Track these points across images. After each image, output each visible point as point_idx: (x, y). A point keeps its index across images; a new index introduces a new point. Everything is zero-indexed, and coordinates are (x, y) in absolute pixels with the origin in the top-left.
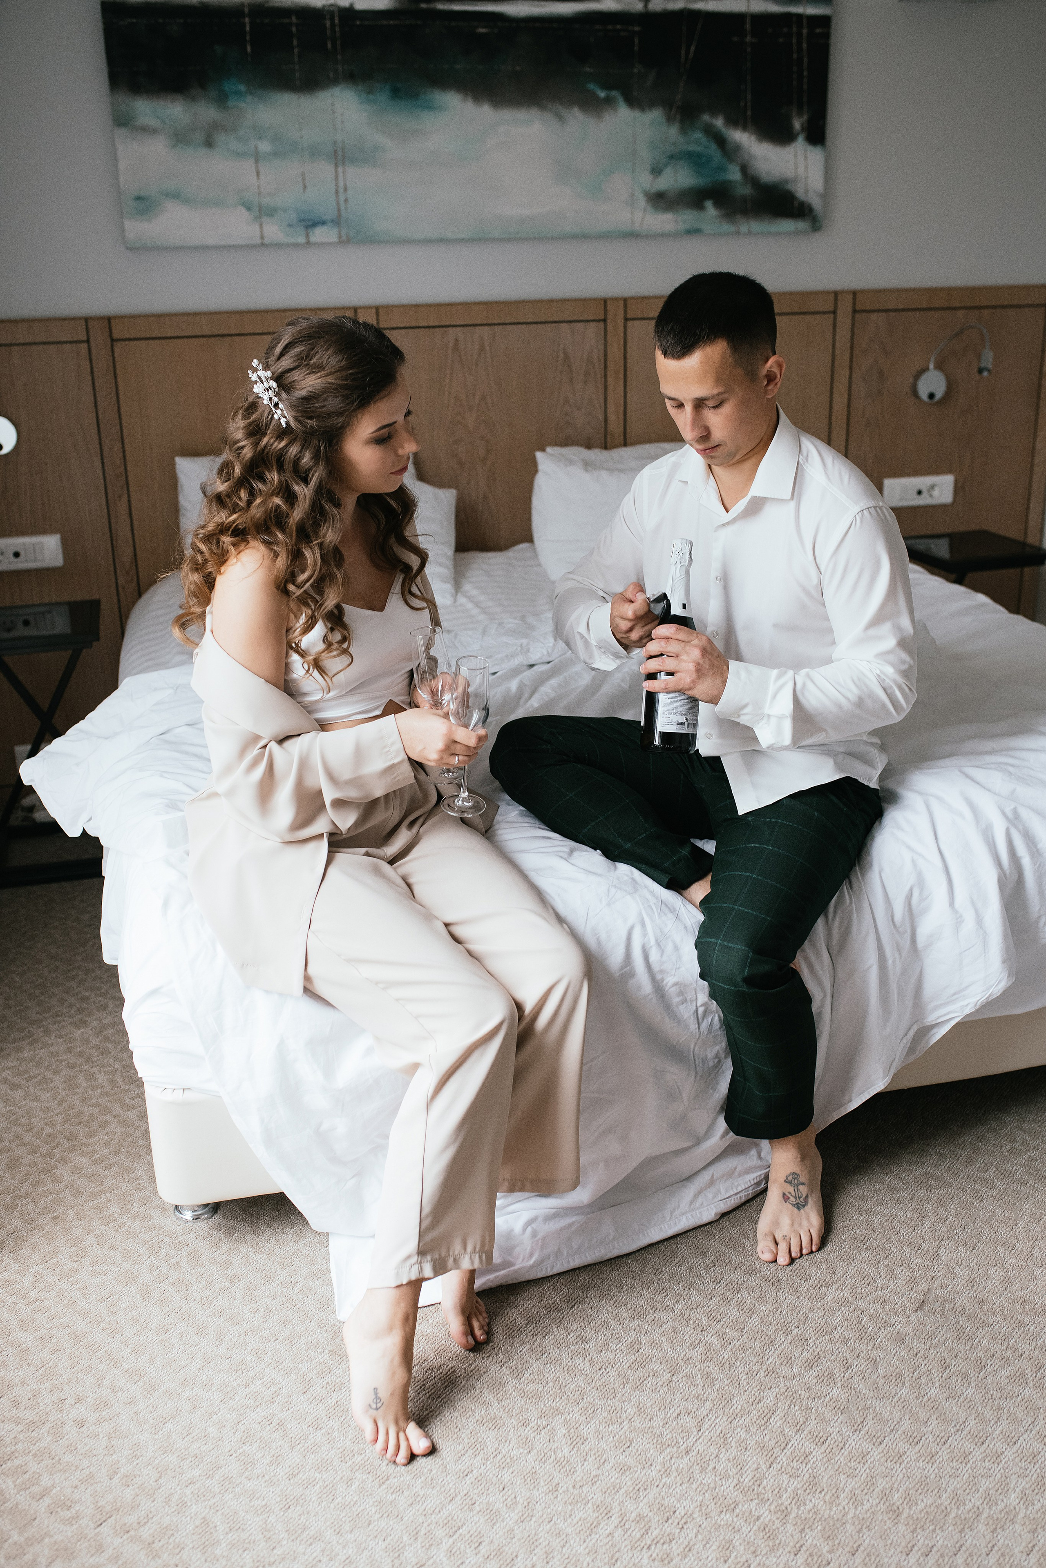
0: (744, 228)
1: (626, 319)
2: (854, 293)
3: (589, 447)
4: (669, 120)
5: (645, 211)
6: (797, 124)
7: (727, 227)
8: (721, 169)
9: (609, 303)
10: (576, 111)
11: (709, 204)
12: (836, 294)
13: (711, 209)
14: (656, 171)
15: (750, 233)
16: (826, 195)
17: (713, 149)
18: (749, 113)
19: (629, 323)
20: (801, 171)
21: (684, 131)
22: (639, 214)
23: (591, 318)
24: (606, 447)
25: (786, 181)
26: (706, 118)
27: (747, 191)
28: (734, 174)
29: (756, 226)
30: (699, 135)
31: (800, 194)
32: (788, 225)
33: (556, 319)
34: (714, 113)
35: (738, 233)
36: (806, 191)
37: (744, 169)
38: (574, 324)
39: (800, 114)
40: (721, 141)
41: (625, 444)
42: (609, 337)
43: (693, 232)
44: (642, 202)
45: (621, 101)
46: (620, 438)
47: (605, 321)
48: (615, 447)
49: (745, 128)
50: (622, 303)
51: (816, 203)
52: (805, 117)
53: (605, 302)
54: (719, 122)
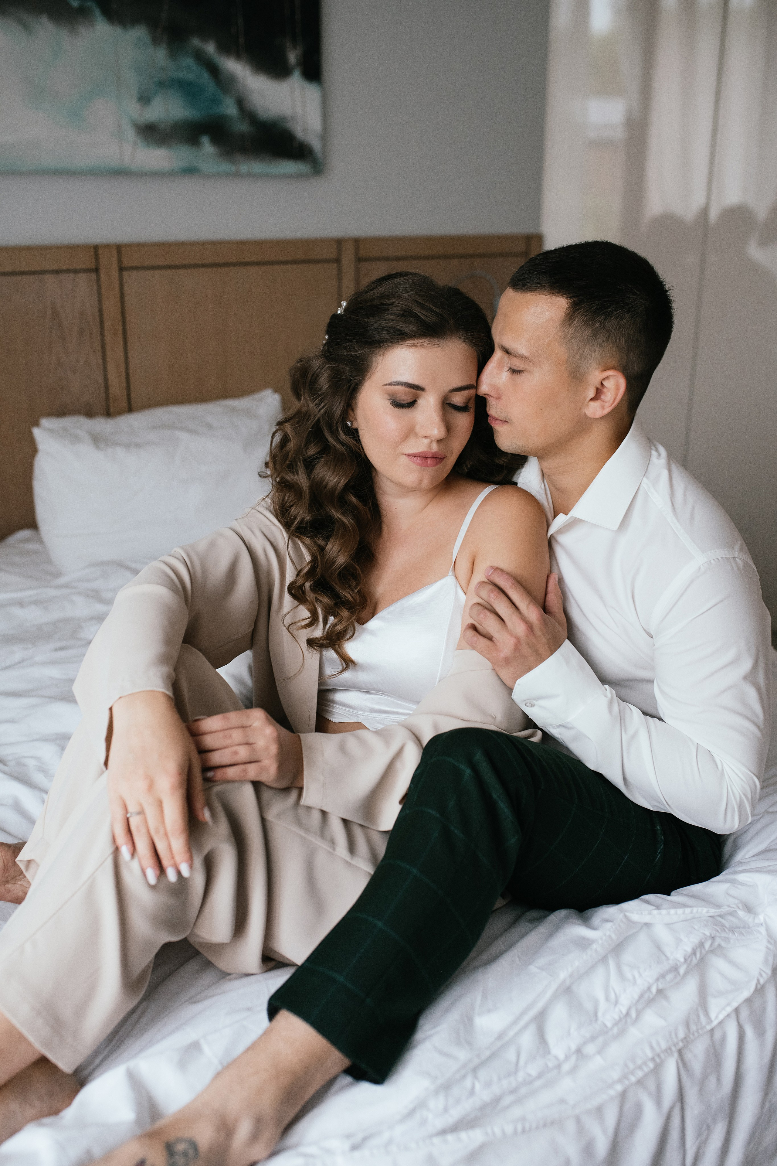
0: (244, 168)
1: (121, 269)
2: (357, 242)
3: (90, 414)
4: (155, 41)
5: (135, 145)
6: (292, 57)
7: (225, 167)
8: (215, 101)
9: (100, 251)
10: (45, 20)
11: (205, 141)
12: (339, 242)
13: (207, 147)
14: (145, 99)
15: (251, 175)
16: (325, 136)
17: (205, 78)
18: (242, 40)
19: (125, 274)
20: (299, 109)
21: (172, 55)
22: (128, 149)
23: (81, 266)
24: (109, 413)
25: (284, 119)
26: (196, 42)
27: (243, 127)
28: (230, 109)
29: (257, 166)
30: (189, 61)
31: (299, 133)
32: (288, 167)
33: (38, 268)
34: (204, 36)
35: (237, 175)
36: (305, 131)
37: (241, 103)
38: (62, 276)
39: (294, 47)
40: (214, 70)
41: (130, 409)
42: (103, 290)
43: (190, 171)
44: (131, 134)
45: (97, 13)
46: (124, 404)
47: (97, 270)
48: (119, 413)
49: (238, 56)
50: (115, 251)
51: (316, 144)
52: (299, 51)
53: (96, 249)
54: (210, 48)
